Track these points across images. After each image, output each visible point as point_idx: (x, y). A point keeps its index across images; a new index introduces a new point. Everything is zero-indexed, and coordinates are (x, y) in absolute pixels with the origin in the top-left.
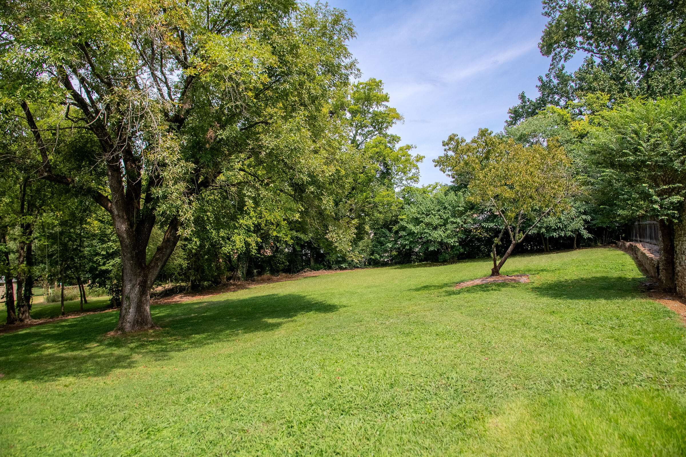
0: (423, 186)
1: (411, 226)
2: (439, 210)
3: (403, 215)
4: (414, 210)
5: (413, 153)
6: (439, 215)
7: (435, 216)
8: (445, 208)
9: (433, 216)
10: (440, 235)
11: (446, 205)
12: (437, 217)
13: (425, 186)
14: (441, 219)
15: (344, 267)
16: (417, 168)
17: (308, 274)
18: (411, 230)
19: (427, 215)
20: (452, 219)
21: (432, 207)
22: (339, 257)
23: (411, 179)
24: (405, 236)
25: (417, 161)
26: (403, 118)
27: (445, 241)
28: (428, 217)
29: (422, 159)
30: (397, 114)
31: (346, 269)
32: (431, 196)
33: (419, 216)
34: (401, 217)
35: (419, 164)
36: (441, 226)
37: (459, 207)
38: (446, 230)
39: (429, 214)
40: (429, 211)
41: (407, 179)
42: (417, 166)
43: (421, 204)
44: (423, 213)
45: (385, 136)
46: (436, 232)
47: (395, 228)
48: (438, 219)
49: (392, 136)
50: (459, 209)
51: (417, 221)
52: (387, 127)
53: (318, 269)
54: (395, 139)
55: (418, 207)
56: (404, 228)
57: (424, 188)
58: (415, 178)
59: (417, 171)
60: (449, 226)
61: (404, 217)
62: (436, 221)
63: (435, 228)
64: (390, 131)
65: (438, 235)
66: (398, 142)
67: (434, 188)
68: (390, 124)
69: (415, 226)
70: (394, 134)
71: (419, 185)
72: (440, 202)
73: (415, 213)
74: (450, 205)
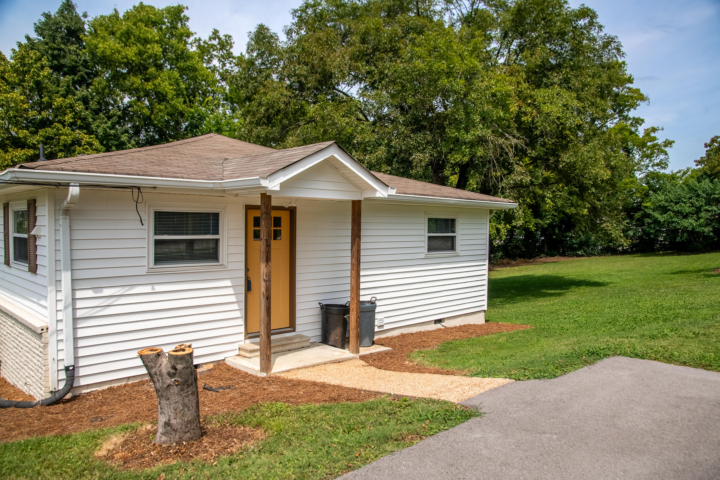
0: (672, 172)
1: (657, 215)
2: (691, 198)
3: (647, 202)
4: (661, 197)
5: (660, 138)
6: (690, 203)
7: (686, 204)
8: (698, 196)
9: (683, 204)
10: (691, 224)
11: (700, 192)
12: (688, 204)
13: (675, 172)
14: (693, 206)
15: (580, 254)
16: (666, 154)
17: (543, 259)
18: (657, 218)
19: (676, 203)
20: (706, 207)
21: (683, 194)
22: (574, 244)
23: (658, 165)
24: (651, 224)
25: (666, 146)
26: (649, 99)
27: (698, 230)
28: (678, 206)
29: (670, 144)
30: (641, 95)
31: (582, 256)
32: (681, 182)
33: (667, 204)
34: (645, 205)
35: (667, 149)
36: (692, 214)
37: (715, 194)
38: (699, 218)
39: (679, 202)
40: (679, 199)
41: (653, 166)
42: (666, 152)
43: (669, 192)
44: (672, 201)
45: (626, 118)
46: (687, 221)
47: (638, 215)
48: (689, 207)
49: (634, 118)
50: (716, 196)
51: (664, 210)
52: (628, 110)
53: (553, 255)
54: (638, 121)
55: (667, 195)
56: (648, 216)
57: (673, 174)
58: (663, 164)
59: (666, 157)
60: (703, 214)
61: (648, 204)
62: (687, 209)
63: (686, 217)
64: (632, 114)
65: (689, 223)
66: (640, 125)
67: (684, 173)
68: (633, 106)
69: (661, 214)
70: (637, 117)
71: (667, 171)
72: (692, 189)
73: (662, 201)
74: (704, 192)
